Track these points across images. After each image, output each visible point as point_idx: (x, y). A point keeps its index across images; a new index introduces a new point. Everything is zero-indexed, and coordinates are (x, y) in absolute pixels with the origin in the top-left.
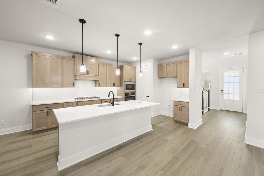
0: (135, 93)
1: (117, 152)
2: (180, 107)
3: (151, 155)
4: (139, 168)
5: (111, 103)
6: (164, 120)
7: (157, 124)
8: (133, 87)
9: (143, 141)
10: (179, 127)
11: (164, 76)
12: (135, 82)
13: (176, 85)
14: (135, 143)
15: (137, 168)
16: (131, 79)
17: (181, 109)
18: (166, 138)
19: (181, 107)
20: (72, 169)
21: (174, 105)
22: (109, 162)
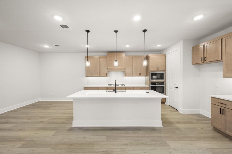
0: (164, 83)
1: (106, 131)
2: (222, 108)
3: (128, 148)
4: (106, 151)
5: (114, 90)
6: (195, 122)
7: (179, 123)
8: (162, 76)
9: (137, 133)
10: (212, 138)
11: (201, 62)
12: (165, 71)
13: (221, 73)
14: (128, 131)
15: (105, 151)
16: (158, 68)
17: (222, 112)
18: (168, 142)
19: (224, 109)
20: (76, 128)
21: (212, 104)
22: (95, 135)
